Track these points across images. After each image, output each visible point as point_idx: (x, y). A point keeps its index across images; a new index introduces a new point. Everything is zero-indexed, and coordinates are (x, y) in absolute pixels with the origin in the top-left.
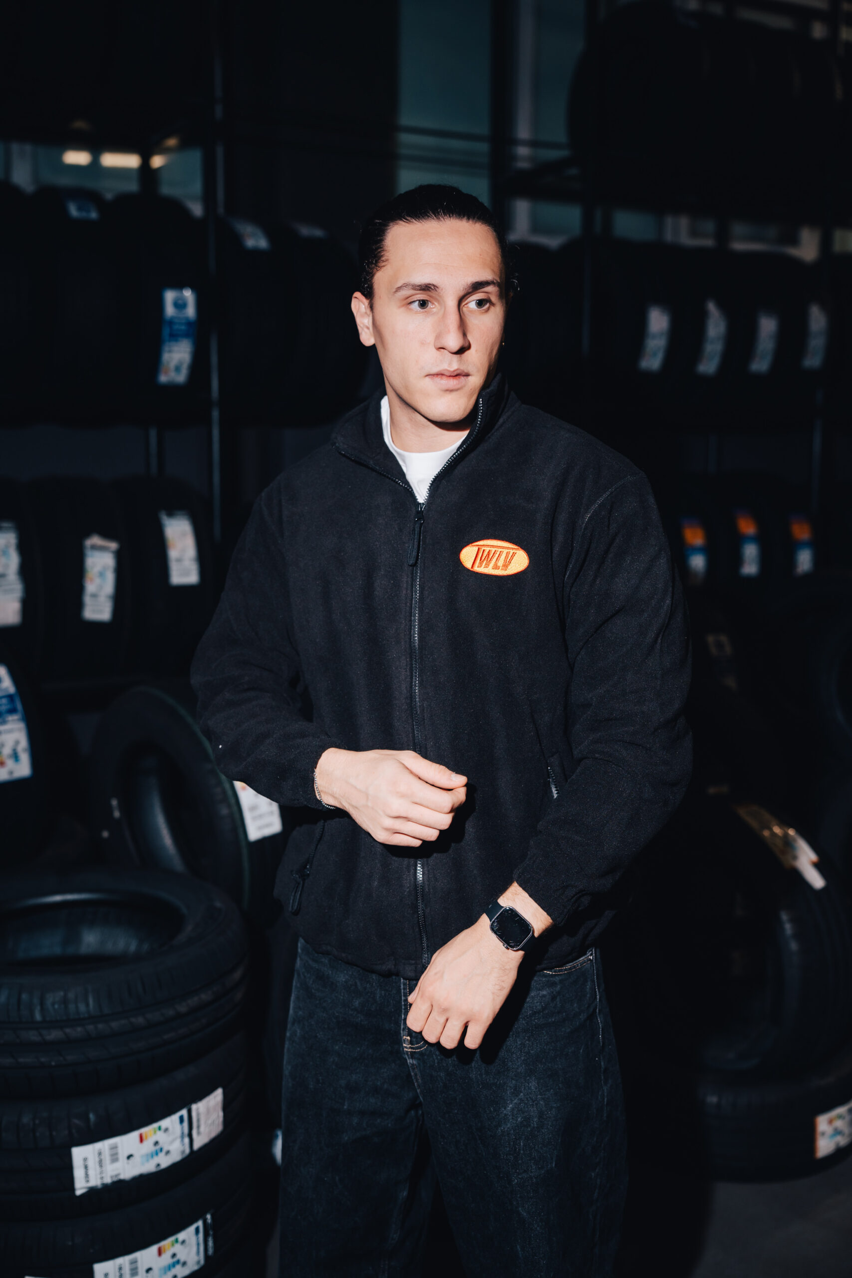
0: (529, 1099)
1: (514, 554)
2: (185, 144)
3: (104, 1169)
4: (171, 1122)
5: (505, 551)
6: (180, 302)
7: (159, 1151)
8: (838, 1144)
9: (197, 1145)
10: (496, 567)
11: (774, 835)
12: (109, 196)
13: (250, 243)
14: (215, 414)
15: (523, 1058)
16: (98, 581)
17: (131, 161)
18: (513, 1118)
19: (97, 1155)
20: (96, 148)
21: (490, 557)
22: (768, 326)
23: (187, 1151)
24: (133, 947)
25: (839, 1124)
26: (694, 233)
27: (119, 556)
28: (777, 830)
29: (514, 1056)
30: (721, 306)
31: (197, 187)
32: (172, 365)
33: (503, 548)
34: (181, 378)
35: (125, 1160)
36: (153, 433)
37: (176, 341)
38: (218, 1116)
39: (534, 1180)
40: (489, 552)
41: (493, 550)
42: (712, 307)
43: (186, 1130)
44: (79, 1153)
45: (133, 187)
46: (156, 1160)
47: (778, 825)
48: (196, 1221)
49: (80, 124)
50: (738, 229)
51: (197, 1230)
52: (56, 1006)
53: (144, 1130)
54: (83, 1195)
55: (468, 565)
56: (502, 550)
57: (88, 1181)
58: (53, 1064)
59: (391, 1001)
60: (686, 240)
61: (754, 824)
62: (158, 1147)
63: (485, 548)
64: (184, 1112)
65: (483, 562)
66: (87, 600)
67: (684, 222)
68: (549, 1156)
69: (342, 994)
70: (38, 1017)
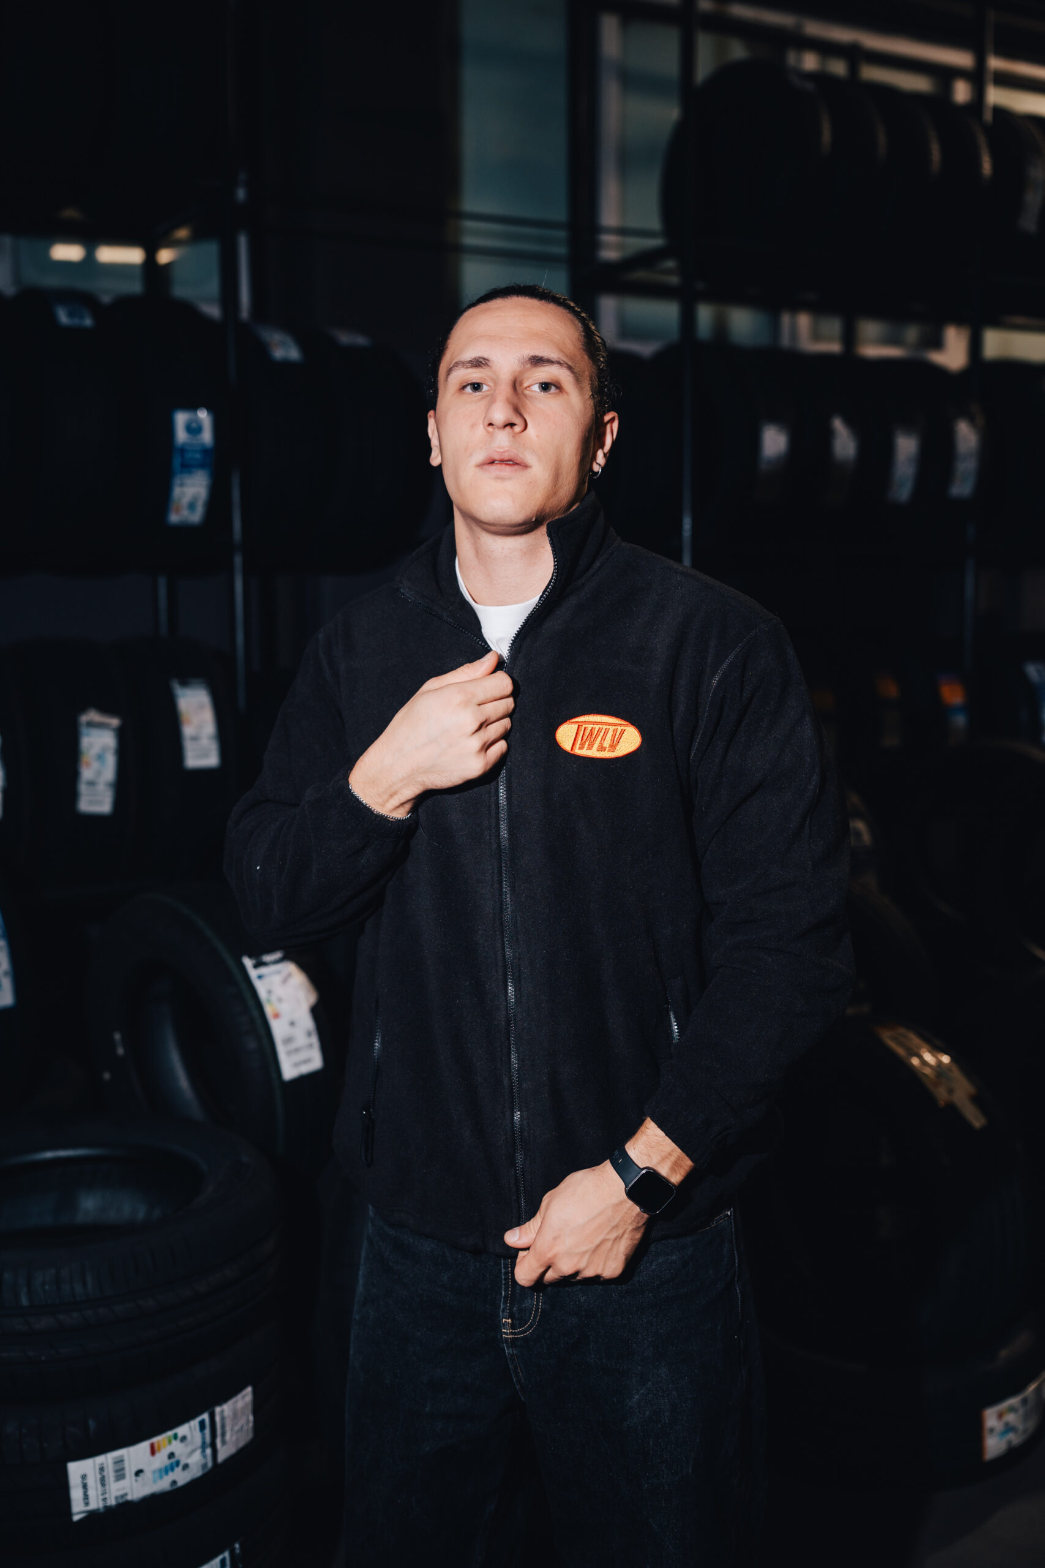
0: (659, 1389)
1: (623, 732)
2: (198, 237)
3: (107, 1487)
4: (189, 1429)
5: (612, 728)
6: (194, 425)
7: (174, 1465)
8: (1009, 1443)
9: (221, 1457)
10: (601, 748)
11: (924, 1063)
12: (106, 299)
13: (279, 353)
14: (238, 560)
15: (650, 1339)
16: (95, 765)
17: (133, 256)
18: (639, 1412)
19: (98, 1471)
20: (91, 239)
21: (594, 736)
22: (906, 446)
23: (210, 1464)
24: (141, 1214)
25: (1011, 1418)
26: (816, 336)
27: (122, 736)
28: (928, 1057)
29: (640, 1336)
30: (849, 422)
31: (213, 286)
32: (185, 501)
33: (609, 724)
34: (196, 517)
35: (134, 1478)
36: (162, 582)
37: (190, 472)
38: (248, 1421)
39: (666, 1487)
40: (591, 730)
41: (597, 727)
42: (838, 424)
43: (208, 1439)
44: (75, 1469)
45: (135, 287)
46: (171, 1476)
47: (929, 1052)
48: (221, 1552)
49: (70, 213)
50: (870, 329)
51: (223, 1562)
52: (47, 1287)
53: (155, 1440)
54: (81, 1521)
55: (567, 745)
56: (608, 727)
57: (87, 1504)
58: (43, 1358)
59: (488, 1276)
60: (809, 345)
61: (901, 1051)
62: (173, 1460)
63: (587, 726)
64: (205, 1416)
65: (585, 742)
66: (83, 788)
67: (804, 321)
68: (684, 1458)
69: (427, 1267)
70: (24, 1301)
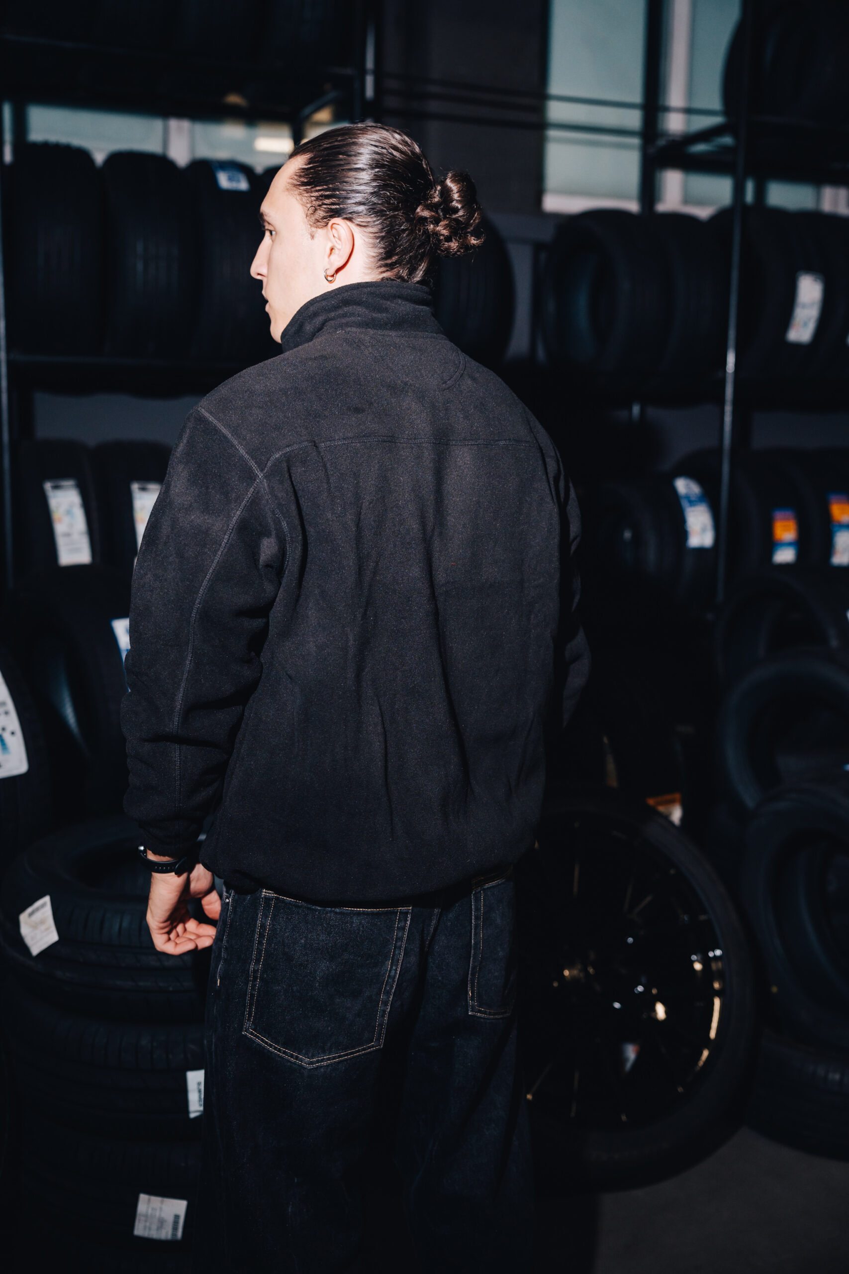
12: (259, 169)
54: (196, 1118)
58: (171, 989)
